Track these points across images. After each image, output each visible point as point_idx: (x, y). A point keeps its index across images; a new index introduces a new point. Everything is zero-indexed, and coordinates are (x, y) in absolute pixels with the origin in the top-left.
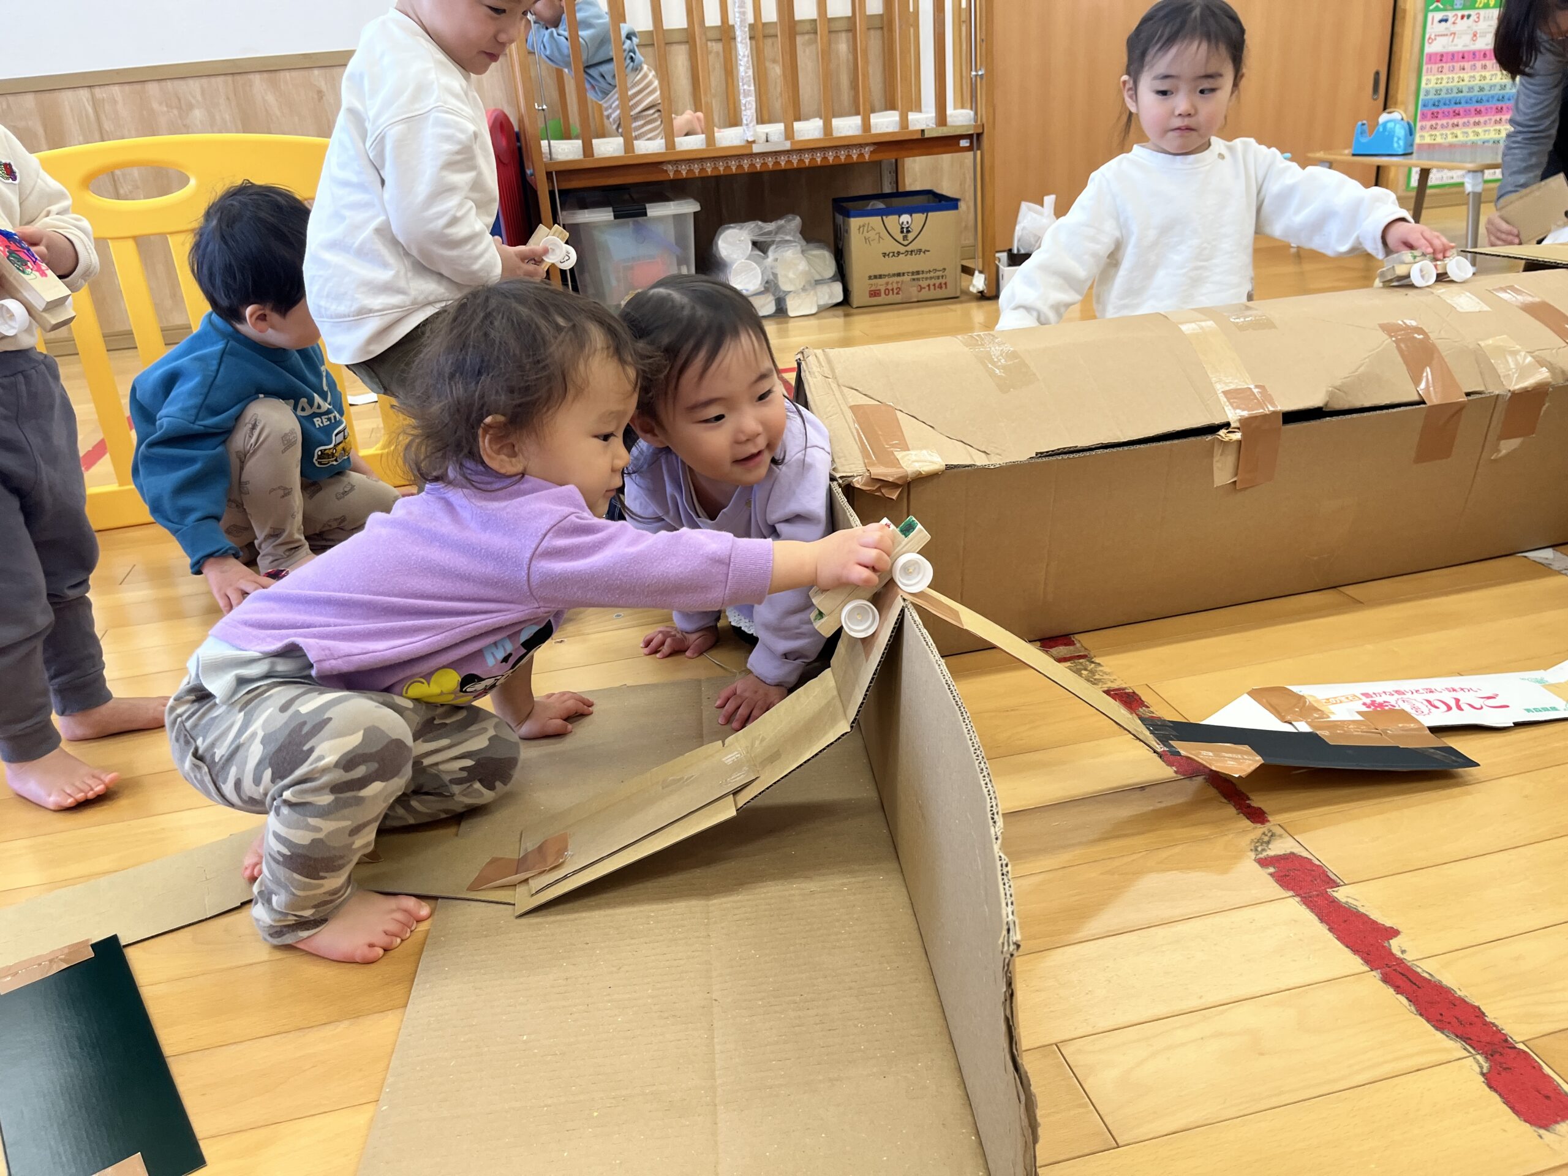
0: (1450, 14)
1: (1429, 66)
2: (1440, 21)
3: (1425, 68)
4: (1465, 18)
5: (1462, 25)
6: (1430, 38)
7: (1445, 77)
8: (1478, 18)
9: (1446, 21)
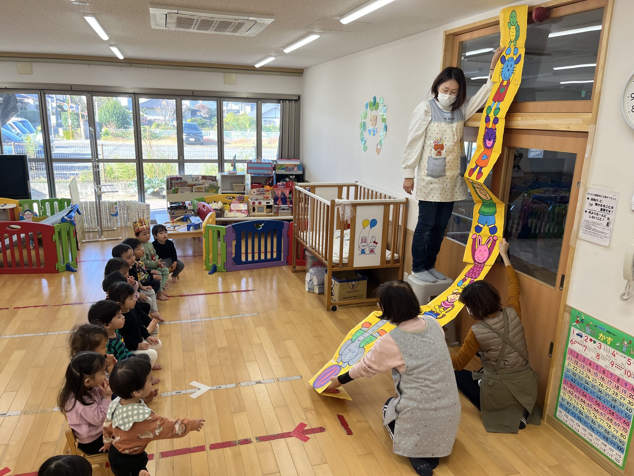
0: (584, 335)
1: (571, 357)
2: (578, 335)
3: (568, 356)
4: (593, 341)
5: (590, 344)
6: (571, 341)
7: (579, 369)
8: (600, 346)
9: (581, 337)
